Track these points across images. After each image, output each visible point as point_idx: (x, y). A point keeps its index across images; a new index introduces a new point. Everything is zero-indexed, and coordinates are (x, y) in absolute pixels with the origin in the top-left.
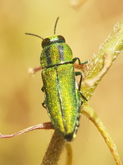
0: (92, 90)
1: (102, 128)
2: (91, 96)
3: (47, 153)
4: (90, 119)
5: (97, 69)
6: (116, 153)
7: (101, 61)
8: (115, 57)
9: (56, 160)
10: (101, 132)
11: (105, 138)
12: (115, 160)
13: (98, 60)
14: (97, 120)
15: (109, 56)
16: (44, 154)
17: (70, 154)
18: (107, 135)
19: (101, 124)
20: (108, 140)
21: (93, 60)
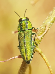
0: (40, 41)
1: (45, 57)
2: (39, 44)
3: (20, 69)
4: (39, 54)
5: (42, 31)
6: (51, 69)
7: (44, 28)
8: (50, 26)
9: (24, 72)
10: (44, 59)
11: (46, 62)
12: (50, 72)
13: (43, 28)
14: (42, 54)
15: (48, 26)
16: (19, 69)
17: (30, 69)
18: (47, 60)
19: (44, 56)
20: (47, 63)
21: (41, 28)
